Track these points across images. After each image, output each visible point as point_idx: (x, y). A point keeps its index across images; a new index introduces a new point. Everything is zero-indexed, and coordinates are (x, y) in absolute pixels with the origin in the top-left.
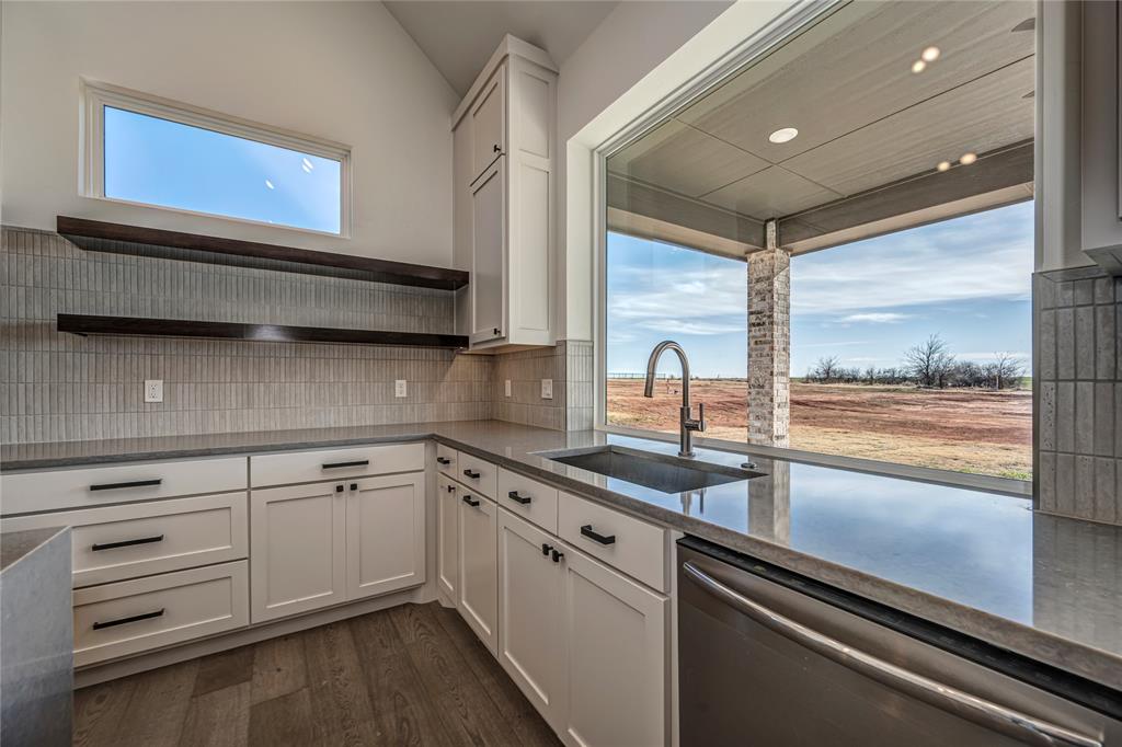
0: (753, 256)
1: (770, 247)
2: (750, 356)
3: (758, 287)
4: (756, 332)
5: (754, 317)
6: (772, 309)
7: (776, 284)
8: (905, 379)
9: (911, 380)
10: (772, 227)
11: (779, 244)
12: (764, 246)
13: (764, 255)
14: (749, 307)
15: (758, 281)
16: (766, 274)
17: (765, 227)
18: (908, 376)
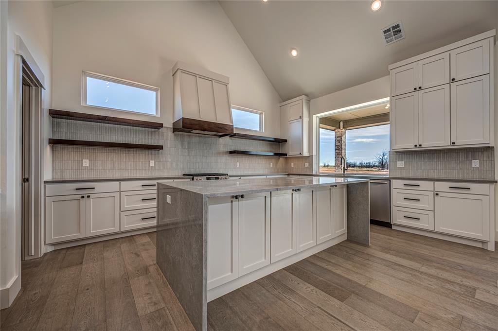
0: (336, 130)
1: (341, 128)
2: (335, 158)
3: (338, 139)
4: (337, 151)
5: (336, 147)
6: (342, 145)
7: (343, 138)
8: (374, 166)
9: (376, 166)
10: (342, 123)
11: (344, 128)
12: (340, 128)
13: (339, 130)
14: (335, 144)
15: (338, 137)
16: (340, 135)
17: (340, 123)
18: (376, 165)
